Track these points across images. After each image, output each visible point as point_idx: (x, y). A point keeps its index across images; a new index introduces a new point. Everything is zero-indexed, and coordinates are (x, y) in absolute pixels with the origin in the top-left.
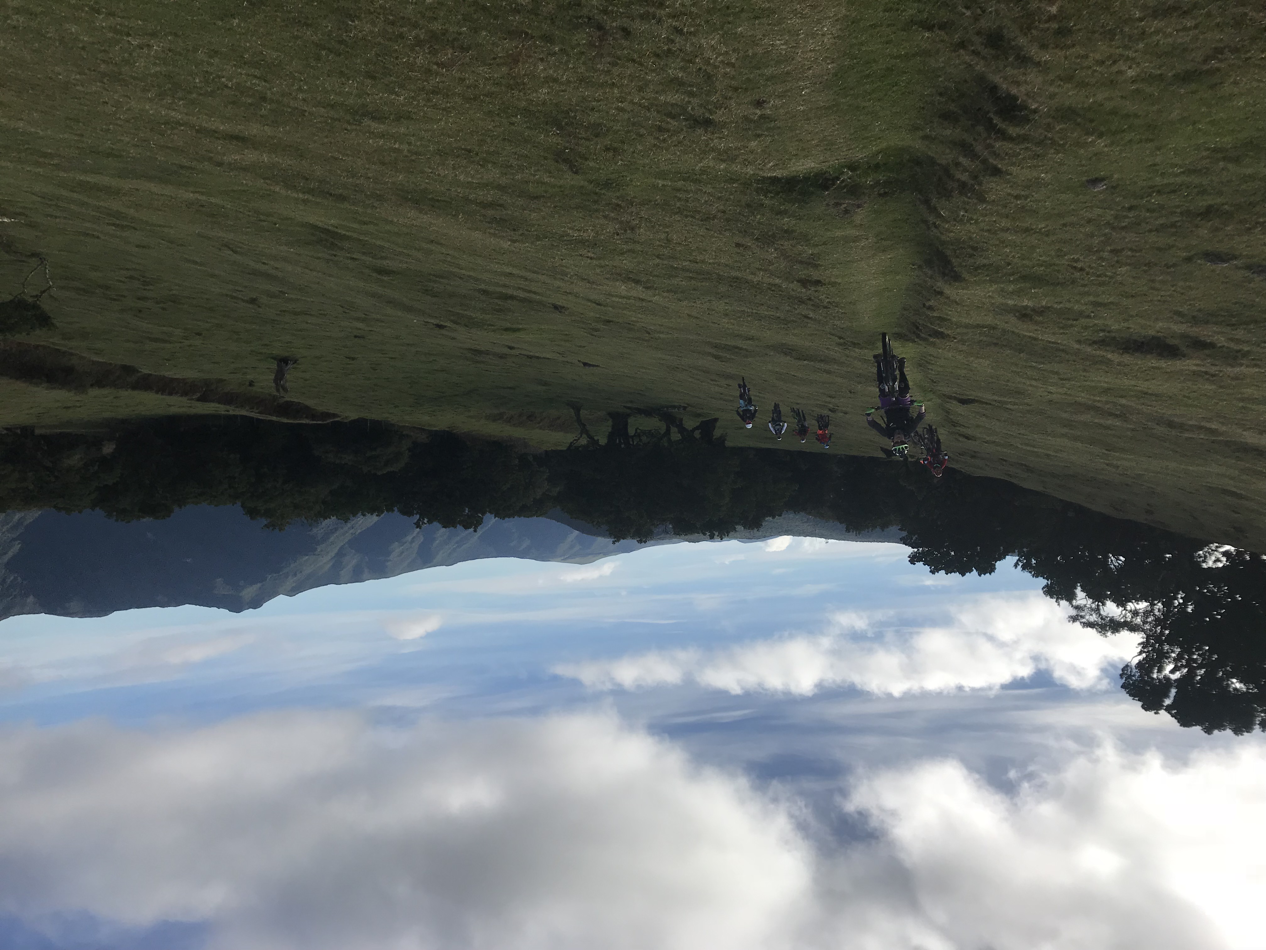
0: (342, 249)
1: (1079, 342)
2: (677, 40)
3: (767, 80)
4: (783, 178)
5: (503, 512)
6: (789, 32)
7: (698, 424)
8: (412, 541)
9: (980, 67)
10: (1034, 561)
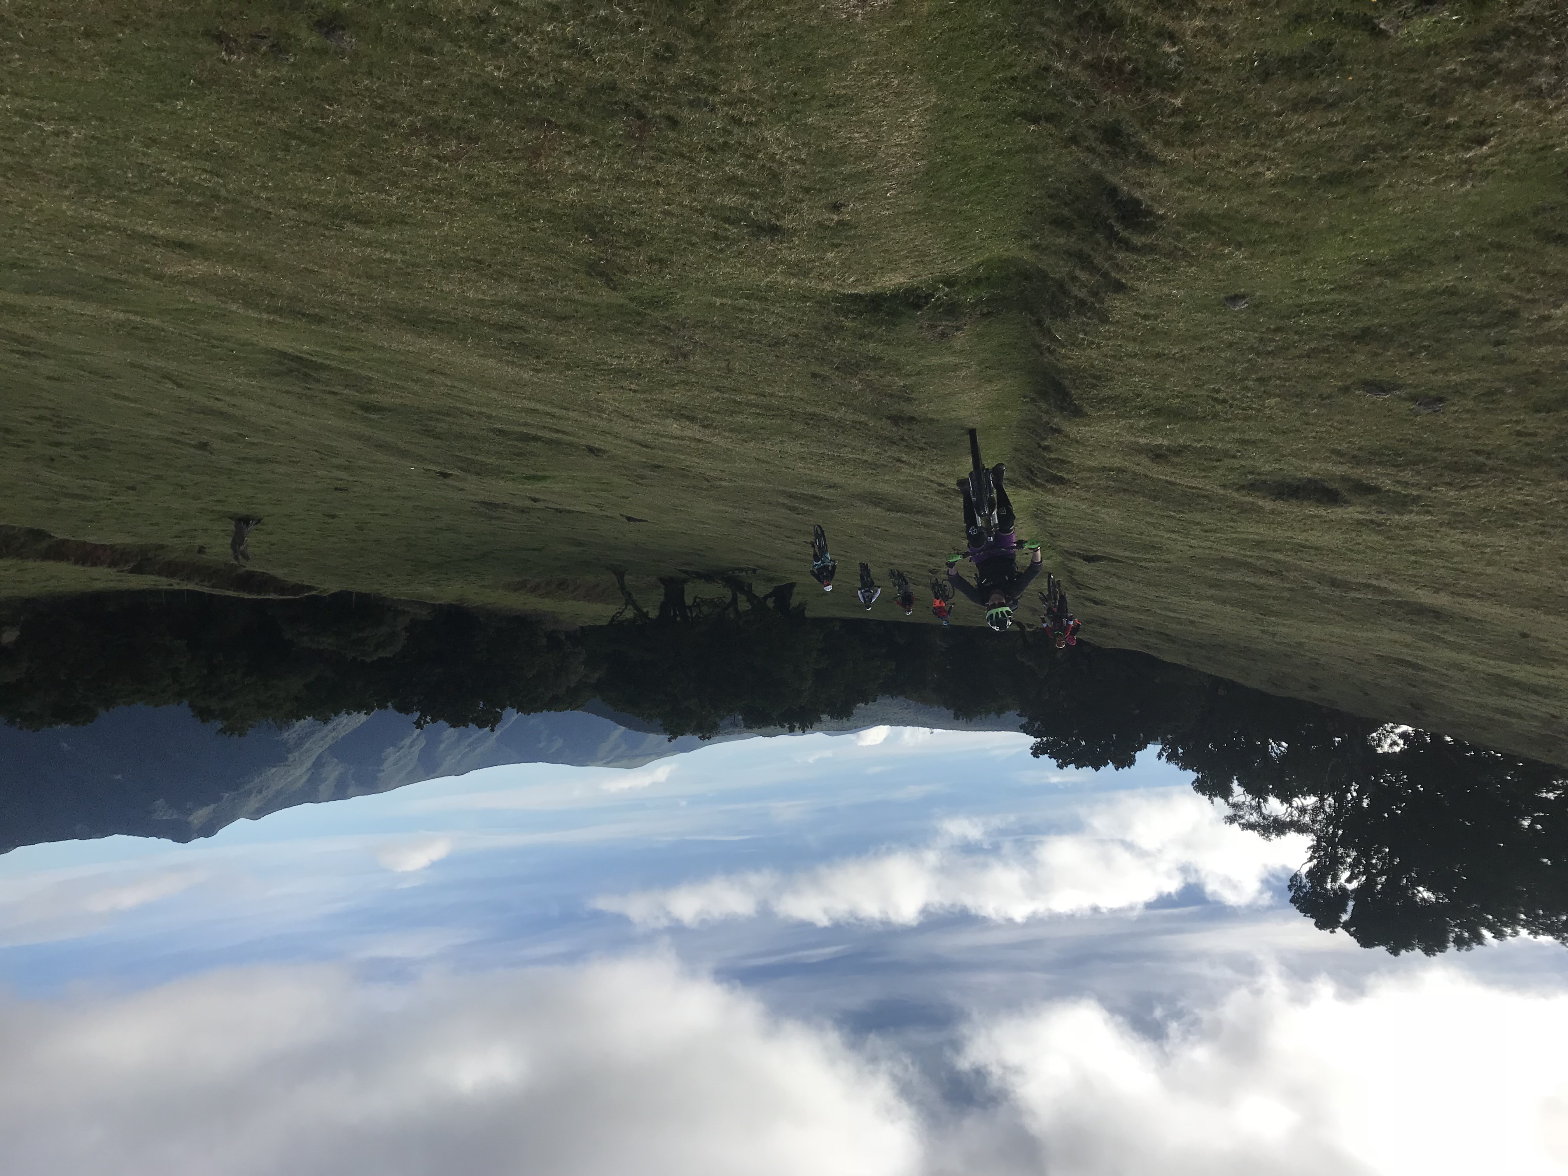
0: (318, 381)
1: (1224, 486)
2: (735, 131)
3: (845, 179)
4: (867, 296)
5: (527, 706)
6: (870, 123)
7: (770, 590)
8: (412, 745)
9: (1096, 166)
10: (1180, 751)
